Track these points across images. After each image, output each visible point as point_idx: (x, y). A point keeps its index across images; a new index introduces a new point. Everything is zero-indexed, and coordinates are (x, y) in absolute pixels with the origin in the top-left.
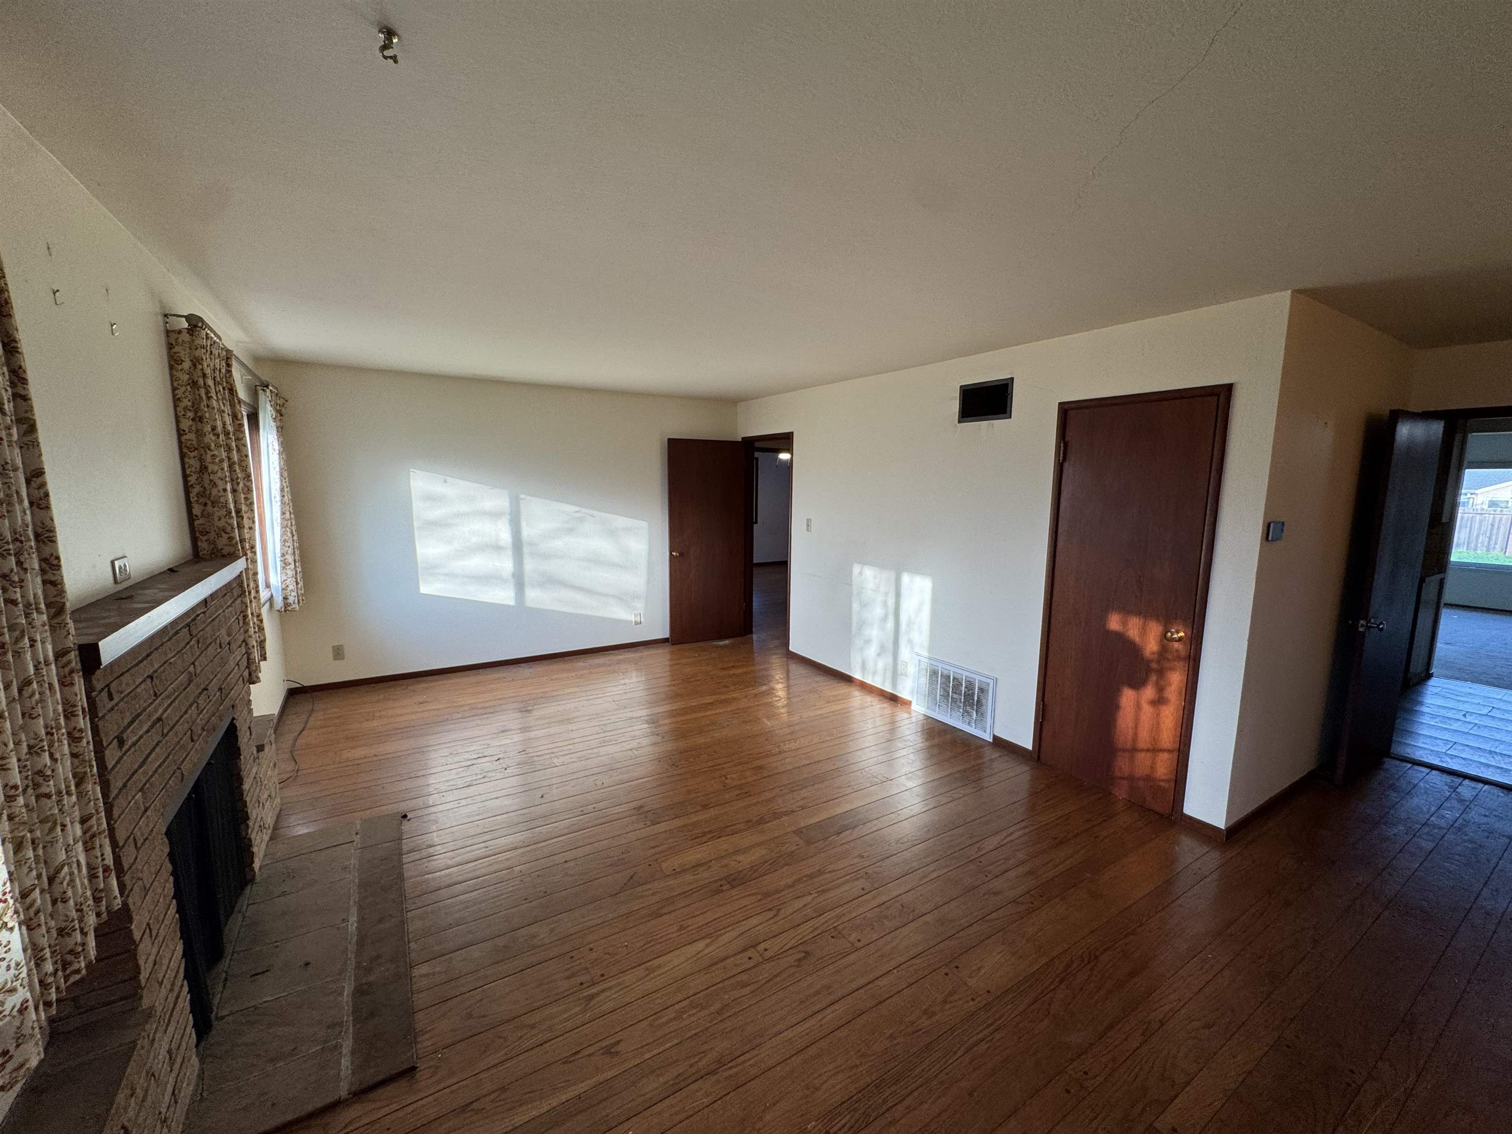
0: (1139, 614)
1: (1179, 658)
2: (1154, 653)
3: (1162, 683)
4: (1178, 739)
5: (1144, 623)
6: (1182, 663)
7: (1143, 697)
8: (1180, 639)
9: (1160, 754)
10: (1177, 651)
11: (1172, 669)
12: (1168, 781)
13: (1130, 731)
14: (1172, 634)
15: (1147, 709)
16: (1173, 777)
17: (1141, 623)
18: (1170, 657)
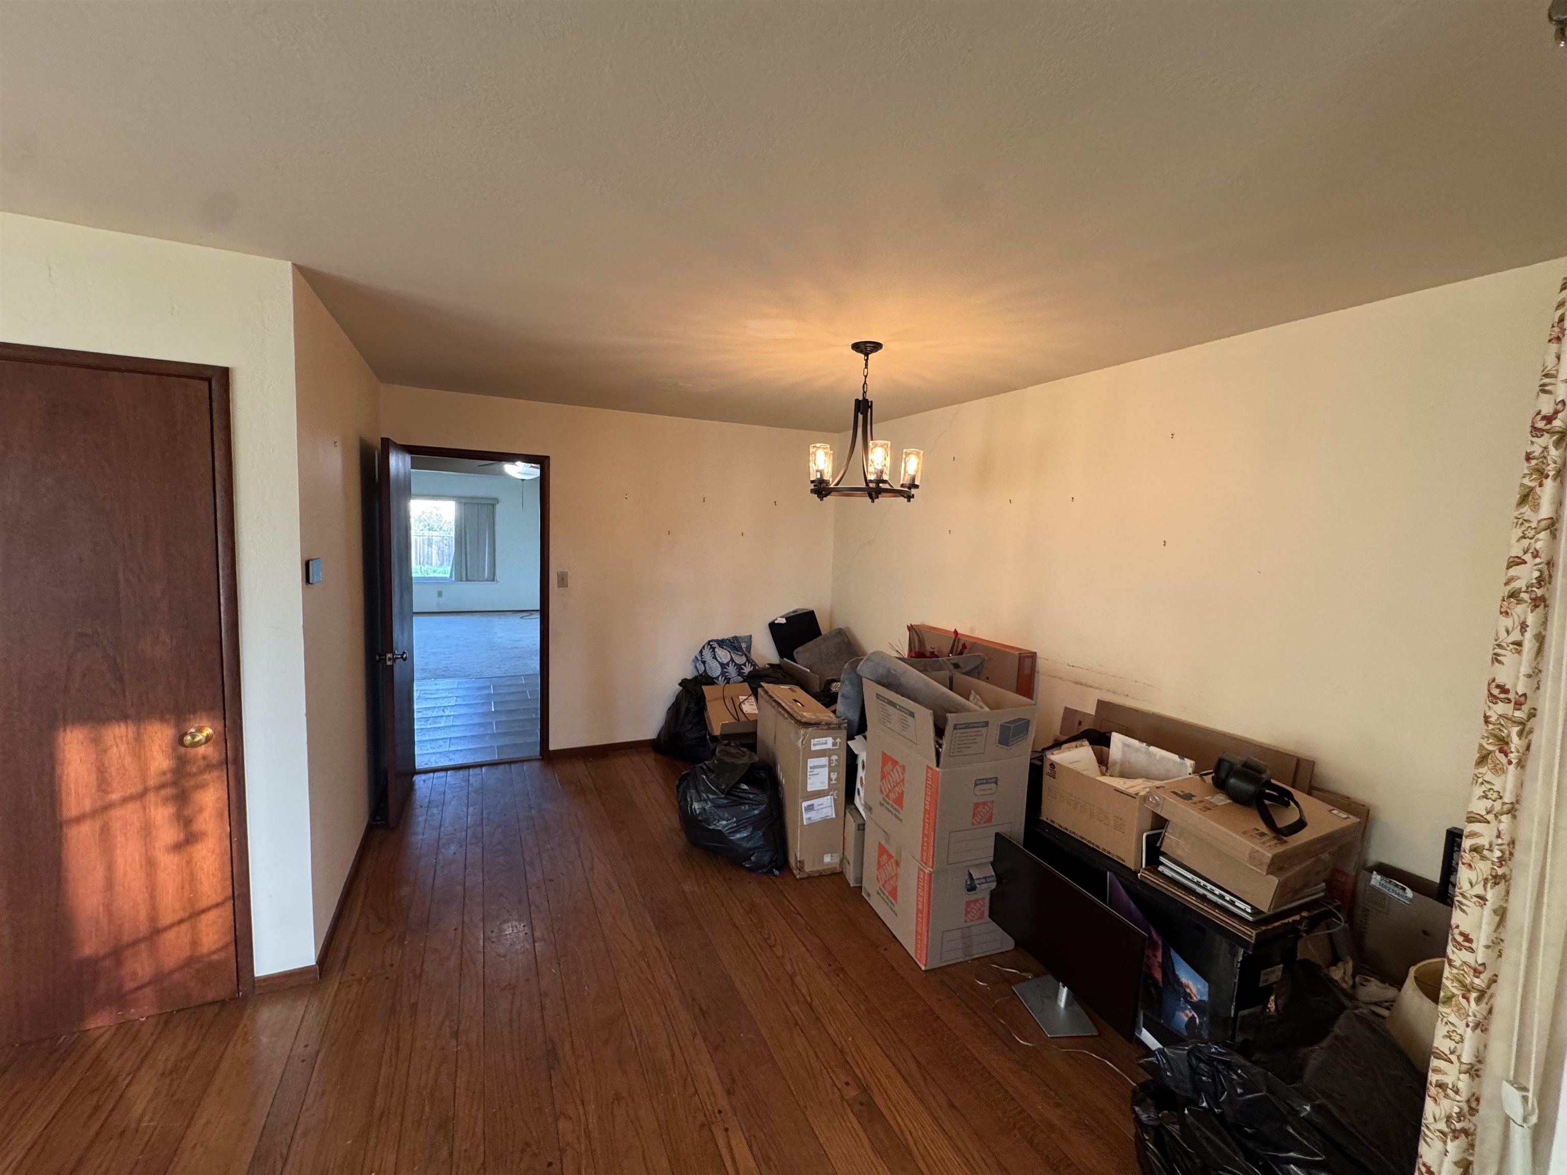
0: (124, 718)
1: (210, 767)
2: (164, 773)
3: (188, 812)
4: (229, 882)
5: (138, 729)
6: (215, 774)
7: (157, 845)
8: (208, 739)
9: (203, 916)
10: (204, 758)
11: (202, 786)
12: (224, 947)
13: (142, 907)
14: (193, 736)
15: (168, 862)
16: (231, 937)
17: (130, 735)
18: (194, 770)
